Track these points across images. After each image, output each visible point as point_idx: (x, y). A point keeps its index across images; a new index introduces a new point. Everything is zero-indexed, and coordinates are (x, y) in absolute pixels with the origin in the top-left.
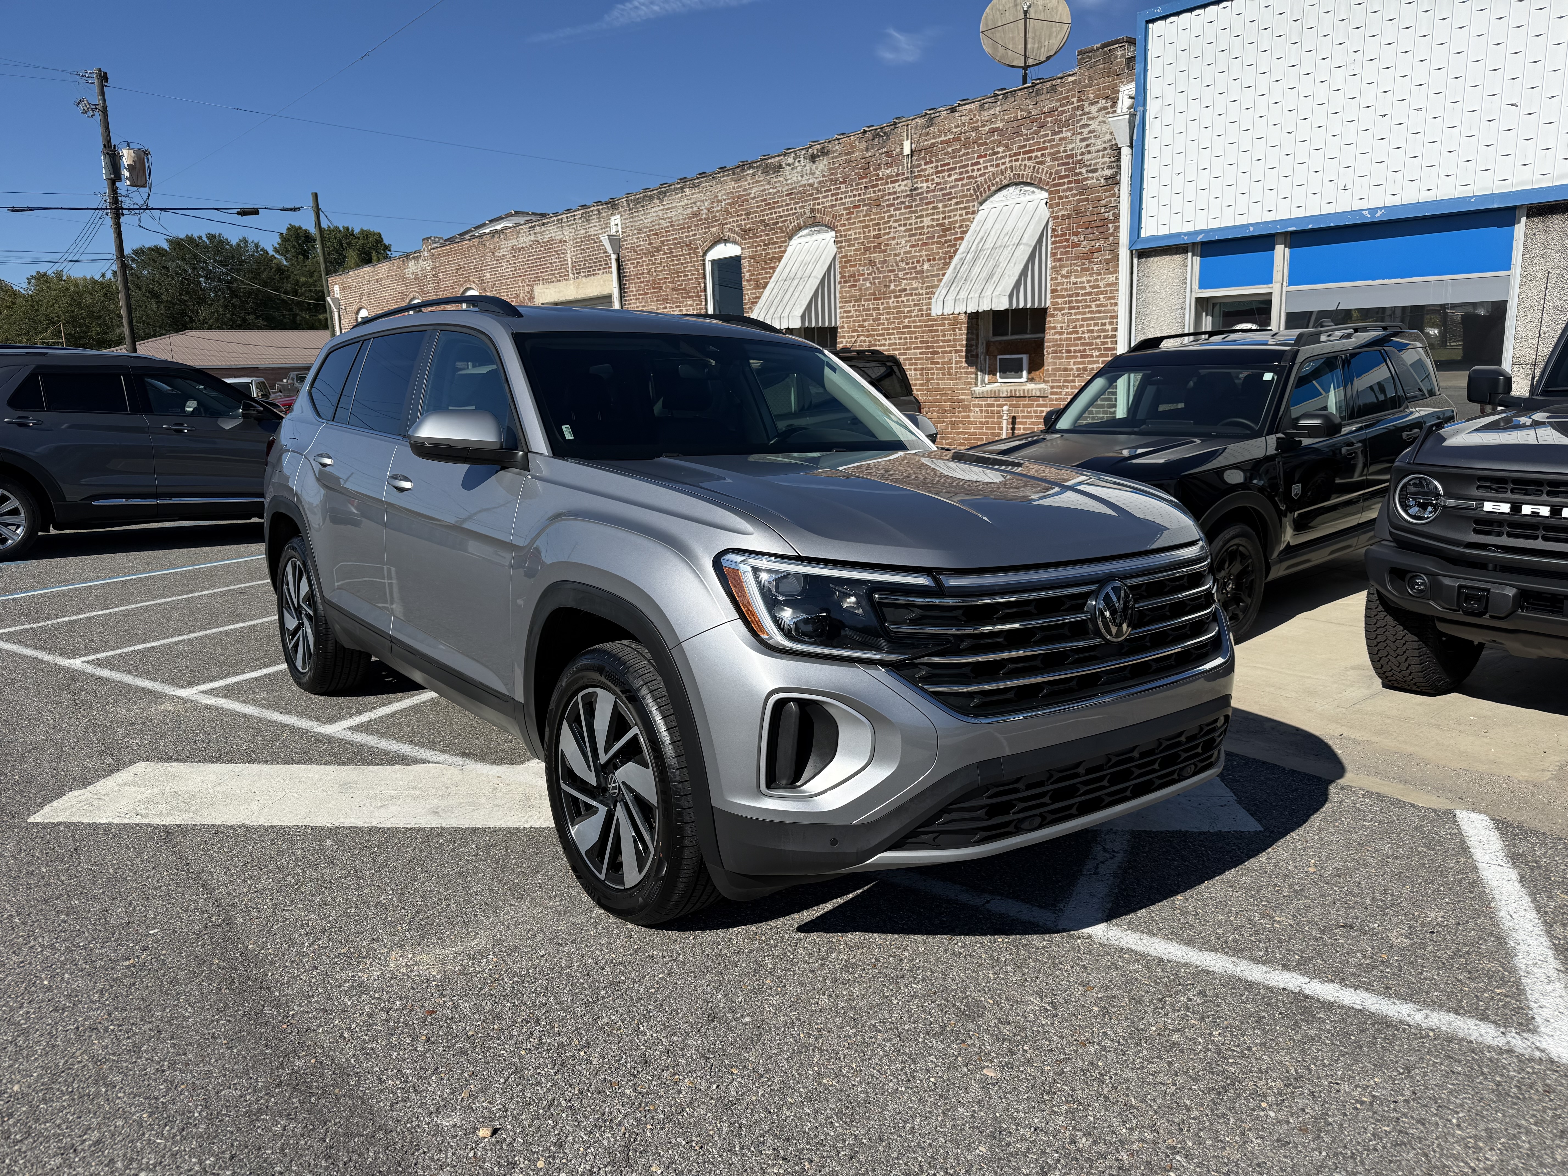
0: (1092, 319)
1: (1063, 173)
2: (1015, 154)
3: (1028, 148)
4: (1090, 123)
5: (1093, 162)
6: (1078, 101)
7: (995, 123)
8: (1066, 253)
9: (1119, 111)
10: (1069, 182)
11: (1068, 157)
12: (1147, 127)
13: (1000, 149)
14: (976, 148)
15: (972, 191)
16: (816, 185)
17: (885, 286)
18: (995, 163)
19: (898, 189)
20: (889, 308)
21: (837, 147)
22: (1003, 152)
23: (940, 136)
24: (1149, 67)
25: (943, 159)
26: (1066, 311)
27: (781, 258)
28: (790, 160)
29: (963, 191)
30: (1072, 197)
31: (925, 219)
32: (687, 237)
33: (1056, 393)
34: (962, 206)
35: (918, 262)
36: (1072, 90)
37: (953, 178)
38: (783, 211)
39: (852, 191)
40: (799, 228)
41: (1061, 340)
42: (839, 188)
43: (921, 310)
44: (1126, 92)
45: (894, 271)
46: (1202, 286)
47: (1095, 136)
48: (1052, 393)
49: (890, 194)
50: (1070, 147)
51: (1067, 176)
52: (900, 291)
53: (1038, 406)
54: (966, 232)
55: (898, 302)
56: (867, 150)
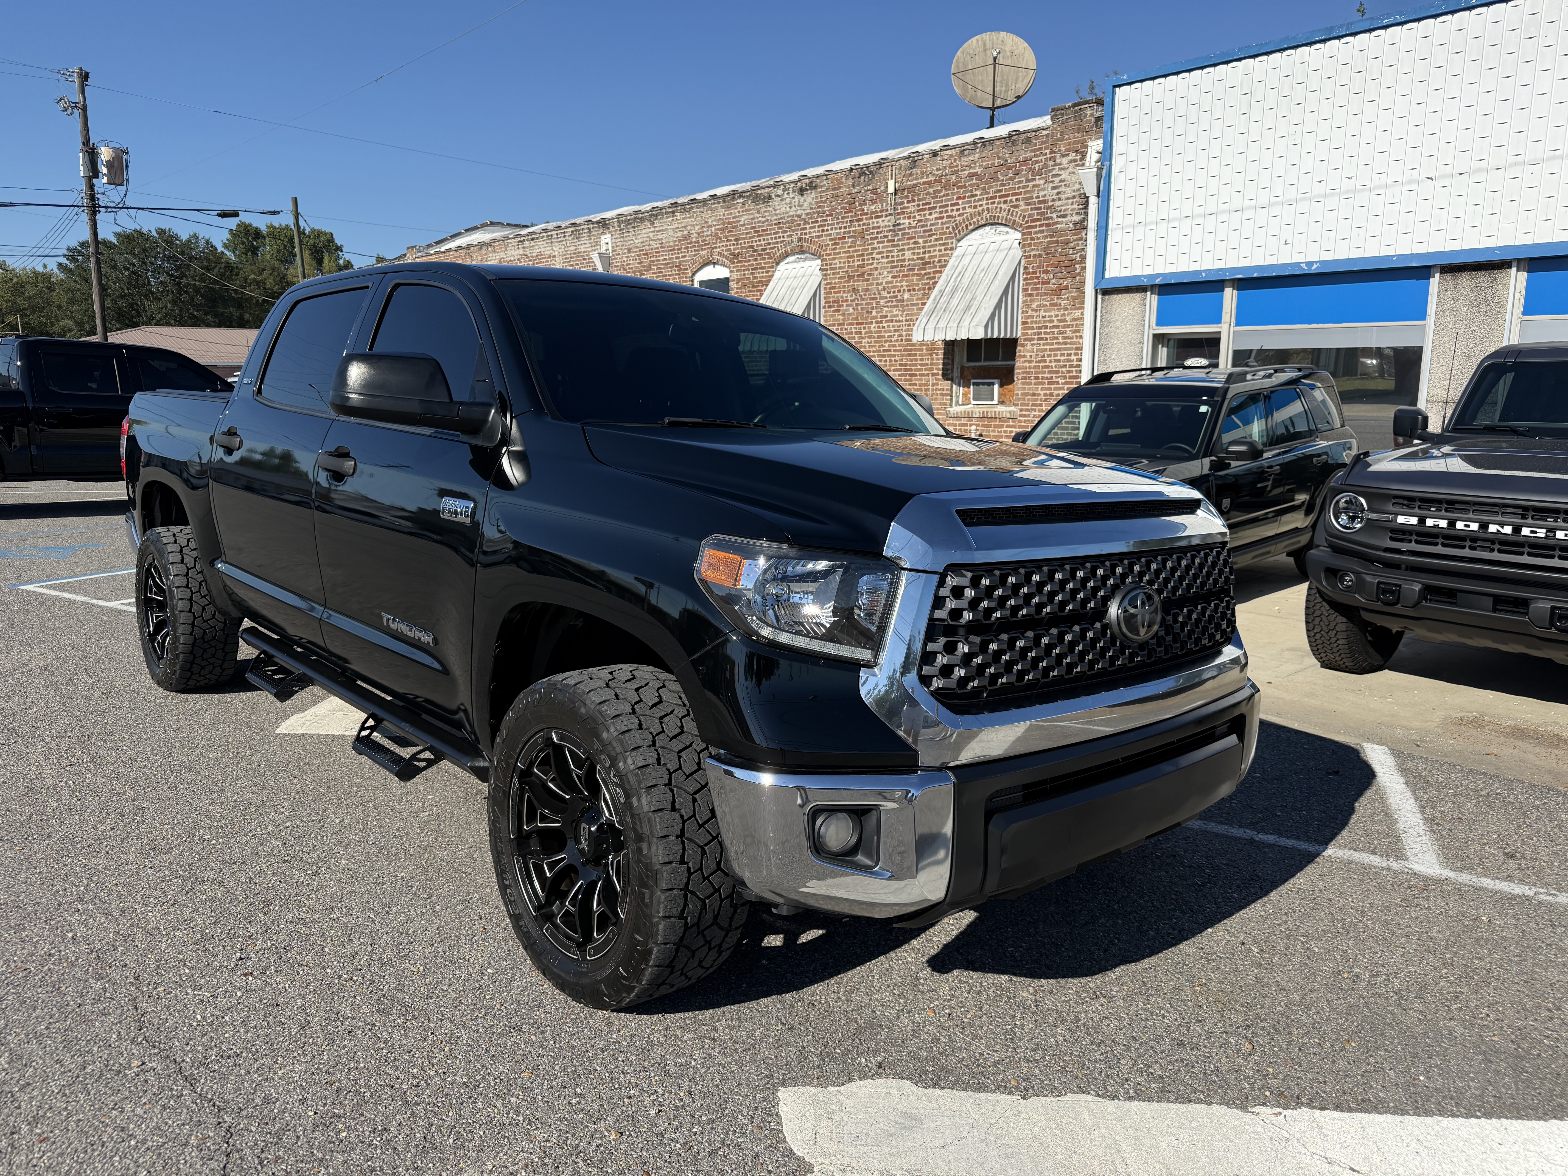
0: (1059, 349)
1: (1035, 217)
2: (992, 198)
3: (1003, 193)
4: (1061, 173)
5: (1063, 208)
6: (1051, 153)
7: (974, 167)
8: (1037, 289)
9: (1087, 164)
10: (1041, 226)
11: (1040, 202)
12: (1112, 180)
13: (978, 192)
14: (956, 190)
15: (951, 229)
16: (804, 216)
17: (867, 312)
18: (973, 204)
19: (882, 224)
20: (871, 332)
21: (825, 182)
22: (981, 195)
23: (923, 177)
24: (1115, 127)
25: (924, 199)
26: (1035, 342)
27: (769, 281)
28: (780, 192)
29: (943, 229)
30: (1043, 239)
31: (906, 253)
32: (677, 258)
33: (1025, 416)
34: (941, 242)
35: (899, 291)
36: (1045, 142)
37: (934, 216)
38: (772, 239)
39: (838, 223)
40: (787, 255)
41: (1030, 368)
42: (826, 220)
43: (901, 335)
44: (1094, 148)
45: (876, 298)
46: (1159, 323)
47: (1065, 185)
48: (1021, 416)
49: (874, 228)
50: (1042, 193)
51: (1039, 220)
52: (881, 317)
53: (1008, 426)
54: (945, 266)
55: (879, 327)
56: (853, 186)
